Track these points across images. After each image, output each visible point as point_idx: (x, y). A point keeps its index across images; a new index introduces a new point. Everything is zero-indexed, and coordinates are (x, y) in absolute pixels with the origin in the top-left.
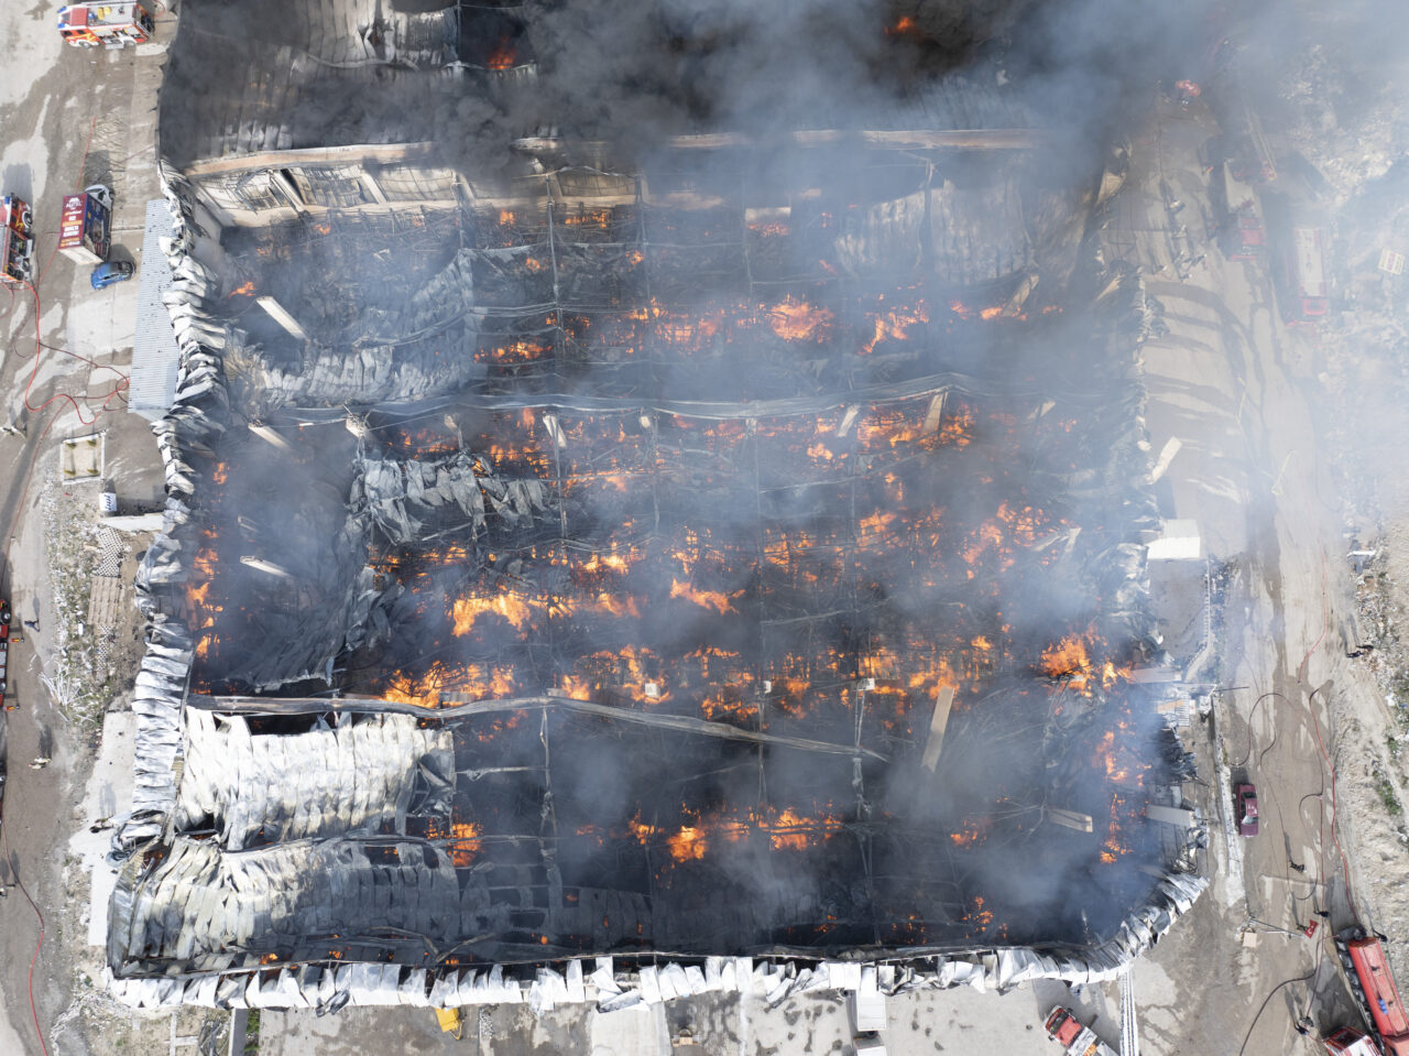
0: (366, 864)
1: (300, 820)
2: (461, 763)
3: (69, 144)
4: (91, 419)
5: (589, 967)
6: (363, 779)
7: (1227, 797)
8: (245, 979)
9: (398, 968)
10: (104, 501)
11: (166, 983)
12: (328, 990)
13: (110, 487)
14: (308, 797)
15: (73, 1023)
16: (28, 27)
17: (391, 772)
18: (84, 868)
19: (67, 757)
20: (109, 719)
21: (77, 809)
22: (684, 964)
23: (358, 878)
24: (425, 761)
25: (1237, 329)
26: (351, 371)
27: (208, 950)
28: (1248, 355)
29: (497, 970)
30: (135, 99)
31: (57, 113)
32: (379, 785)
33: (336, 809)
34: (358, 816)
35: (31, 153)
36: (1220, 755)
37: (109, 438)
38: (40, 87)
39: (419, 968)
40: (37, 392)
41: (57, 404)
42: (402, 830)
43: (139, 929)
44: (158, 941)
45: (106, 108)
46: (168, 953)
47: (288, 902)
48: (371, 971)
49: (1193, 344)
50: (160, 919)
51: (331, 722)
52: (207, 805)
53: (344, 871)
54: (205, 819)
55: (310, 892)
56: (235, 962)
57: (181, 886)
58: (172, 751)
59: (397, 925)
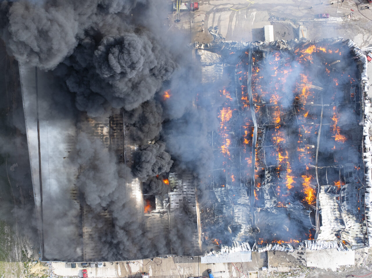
0: (345, 202)
1: (338, 216)
2: (326, 184)
5: (365, 157)
6: (329, 204)
7: (321, 20)
8: (368, 223)
9: (365, 194)
10: (264, 269)
11: (369, 237)
12: (370, 206)
13: (261, 269)
14: (333, 214)
17: (327, 198)
18: (339, 267)
19: (316, 274)
20: (308, 266)
21: (327, 271)
22: (364, 139)
23: (348, 203)
24: (326, 191)
25: (215, 9)
26: (238, 215)
27: (362, 231)
28: (221, 7)
29: (366, 175)
32: (330, 201)
33: (335, 209)
34: (336, 204)
36: (312, 21)
37: (249, 270)
39: (366, 190)
42: (339, 195)
44: (361, 241)
46: (363, 239)
47: (352, 217)
48: (366, 198)
49: (219, 20)
50: (357, 241)
51: (320, 210)
52: (334, 235)
53: (346, 206)
54: (336, 235)
55: (351, 213)
56: (365, 225)
57: (350, 237)
58: (325, 242)
59: (356, 195)
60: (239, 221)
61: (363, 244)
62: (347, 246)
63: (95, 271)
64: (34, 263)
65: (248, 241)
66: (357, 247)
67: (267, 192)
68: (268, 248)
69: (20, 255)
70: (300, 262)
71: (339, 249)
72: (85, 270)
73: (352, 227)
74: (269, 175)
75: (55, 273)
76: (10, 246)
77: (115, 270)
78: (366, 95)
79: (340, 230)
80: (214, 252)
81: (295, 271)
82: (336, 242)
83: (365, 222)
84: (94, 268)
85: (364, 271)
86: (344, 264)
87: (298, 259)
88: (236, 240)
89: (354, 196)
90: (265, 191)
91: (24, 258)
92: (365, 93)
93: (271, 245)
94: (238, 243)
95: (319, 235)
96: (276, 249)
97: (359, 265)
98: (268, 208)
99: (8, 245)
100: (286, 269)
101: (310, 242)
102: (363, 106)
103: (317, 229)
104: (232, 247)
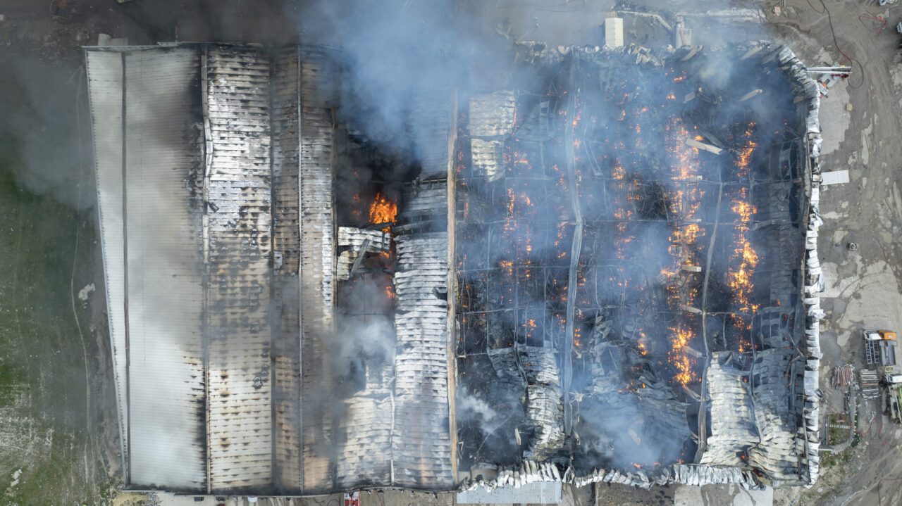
0: (759, 387)
1: (744, 415)
2: (722, 349)
5: (808, 295)
6: (727, 390)
8: (809, 433)
9: (806, 372)
11: (811, 463)
12: (815, 399)
14: (734, 412)
17: (724, 378)
23: (766, 390)
24: (722, 362)
26: (538, 404)
27: (794, 449)
29: (807, 332)
32: (729, 383)
33: (739, 400)
34: (742, 391)
39: (806, 363)
42: (748, 372)
43: (787, 477)
44: (792, 469)
46: (796, 465)
47: (775, 419)
48: (807, 381)
50: (783, 469)
51: (708, 402)
52: (734, 455)
53: (763, 396)
54: (738, 455)
55: (772, 409)
56: (802, 437)
57: (769, 462)
58: (716, 469)
59: (785, 373)
60: (538, 418)
61: (795, 477)
62: (761, 479)
65: (555, 460)
66: (783, 482)
67: (598, 360)
68: (597, 477)
69: (93, 470)
71: (745, 484)
73: (774, 441)
74: (603, 325)
76: (75, 451)
79: (748, 447)
80: (482, 483)
82: (739, 470)
83: (802, 431)
87: (657, 497)
88: (531, 457)
89: (780, 375)
90: (594, 358)
92: (813, 159)
93: (602, 472)
94: (534, 465)
95: (705, 455)
96: (614, 480)
98: (600, 395)
99: (69, 449)
101: (684, 468)
103: (701, 442)
104: (520, 474)
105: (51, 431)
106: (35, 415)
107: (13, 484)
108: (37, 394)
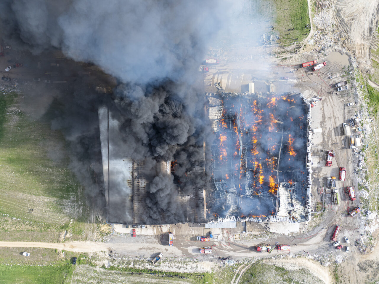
0: (295, 193)
1: (290, 201)
2: (283, 182)
3: (189, 243)
4: (232, 236)
5: (308, 166)
6: (285, 194)
7: (283, 81)
8: (308, 206)
9: (307, 188)
10: (244, 232)
11: (309, 215)
12: (310, 196)
13: (242, 232)
14: (287, 200)
15: (308, 233)
16: (169, 251)
17: (284, 190)
18: (290, 233)
19: (276, 237)
20: (271, 231)
22: (308, 155)
23: (296, 194)
24: (283, 186)
25: (219, 72)
26: (229, 198)
27: (304, 211)
28: (222, 71)
29: (308, 177)
30: (183, 234)
31: (184, 246)
32: (286, 192)
33: (288, 197)
34: (289, 194)
35: (190, 249)
36: (278, 81)
37: (235, 233)
38: (179, 249)
39: (307, 186)
40: (227, 244)
41: (229, 241)
42: (291, 189)
43: (302, 219)
45: (183, 238)
46: (305, 216)
47: (299, 202)
48: (308, 191)
49: (221, 79)
50: (301, 217)
51: (279, 197)
52: (287, 213)
53: (295, 195)
54: (289, 213)
55: (298, 200)
56: (306, 207)
57: (297, 215)
58: (282, 217)
59: (302, 189)
60: (229, 203)
61: (305, 219)
62: (295, 220)
63: (140, 231)
64: (103, 224)
65: (234, 215)
66: (301, 221)
67: (247, 185)
68: (247, 220)
69: (95, 219)
70: (266, 229)
71: (290, 222)
72: (134, 230)
73: (298, 209)
74: (248, 175)
75: (116, 231)
76: (89, 213)
77: (152, 230)
78: (309, 128)
79: (291, 210)
80: (213, 221)
81: (263, 234)
82: (288, 217)
83: (306, 206)
84: (140, 229)
85: (305, 235)
86: (293, 231)
87: (265, 227)
88: (227, 214)
89: (300, 189)
91: (97, 221)
92: (309, 126)
93: (248, 218)
94: (228, 216)
95: (278, 213)
96: (252, 221)
97: (302, 232)
98: (248, 195)
99: (87, 213)
100: (257, 233)
101: (272, 217)
102: (307, 135)
103: (277, 209)
104: (224, 218)
105: (82, 207)
106: (77, 202)
107: (71, 223)
108: (77, 196)
